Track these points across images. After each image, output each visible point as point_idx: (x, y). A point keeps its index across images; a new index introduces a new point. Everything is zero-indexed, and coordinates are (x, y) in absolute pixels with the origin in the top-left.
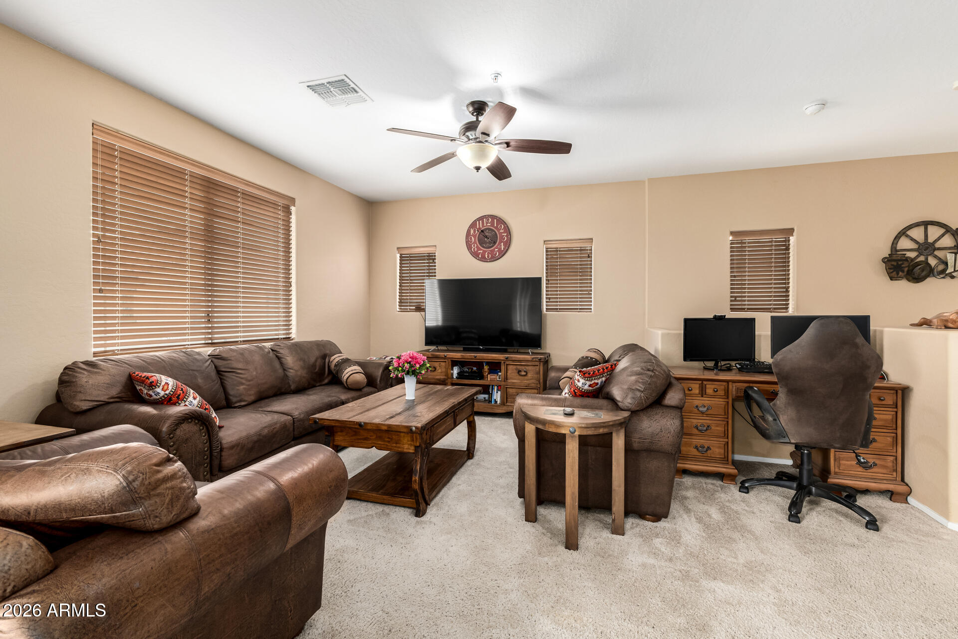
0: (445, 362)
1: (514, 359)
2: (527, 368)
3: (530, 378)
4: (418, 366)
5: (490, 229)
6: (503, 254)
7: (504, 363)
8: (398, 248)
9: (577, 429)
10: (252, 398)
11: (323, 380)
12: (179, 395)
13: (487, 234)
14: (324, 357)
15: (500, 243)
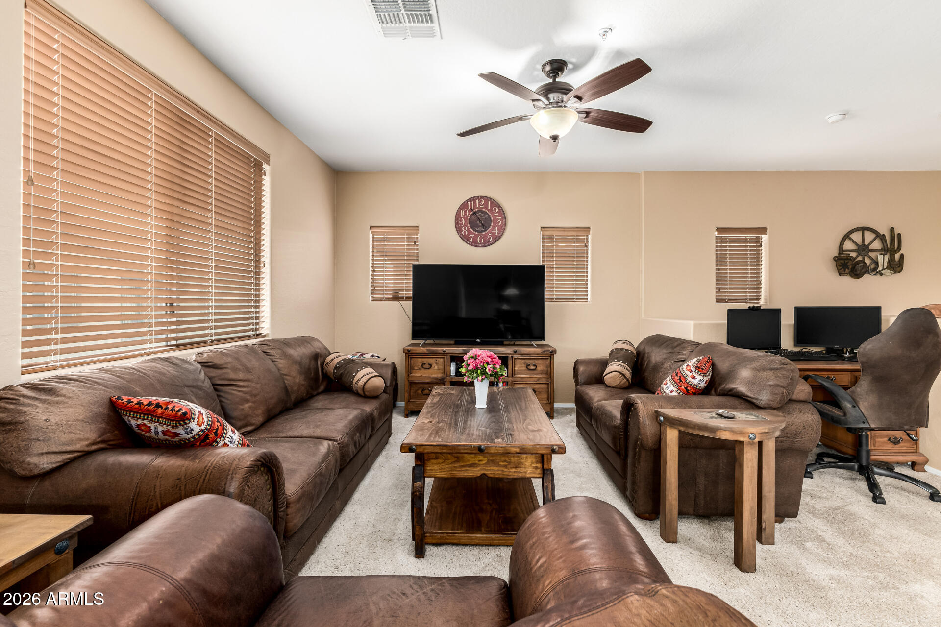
0: (444, 358)
1: (523, 352)
2: (536, 361)
3: (539, 372)
5: (482, 212)
6: (496, 239)
7: (512, 357)
8: (371, 227)
9: (757, 436)
11: (318, 387)
13: (480, 217)
14: (316, 357)
15: (494, 227)
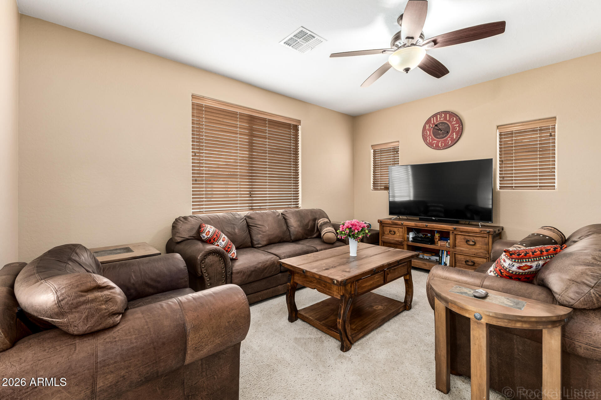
0: (403, 228)
1: (461, 230)
2: (475, 238)
3: (478, 248)
4: (356, 231)
5: (442, 123)
6: (455, 142)
7: (453, 232)
8: (372, 146)
9: (484, 317)
10: (265, 243)
11: (313, 235)
12: (215, 238)
13: (440, 127)
14: (315, 220)
15: (452, 133)
